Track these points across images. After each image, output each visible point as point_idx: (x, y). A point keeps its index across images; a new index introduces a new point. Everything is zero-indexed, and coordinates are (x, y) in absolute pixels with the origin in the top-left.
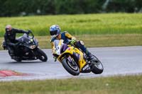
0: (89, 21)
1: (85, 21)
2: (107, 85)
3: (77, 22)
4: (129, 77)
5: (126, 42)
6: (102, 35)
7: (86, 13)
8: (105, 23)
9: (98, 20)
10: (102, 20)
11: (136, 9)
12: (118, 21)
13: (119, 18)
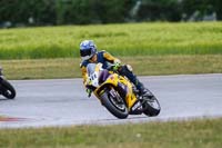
0: (110, 35)
1: (104, 36)
2: (139, 135)
4: (173, 123)
5: (168, 68)
6: (129, 58)
7: (105, 22)
8: (135, 38)
9: (124, 34)
10: (131, 34)
11: (184, 15)
12: (155, 35)
13: (157, 31)
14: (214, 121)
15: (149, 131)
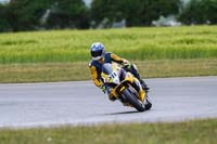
0: (21, 42)
1: (15, 43)
2: (49, 139)
3: (3, 44)
4: (83, 128)
5: (78, 74)
6: (39, 64)
7: (16, 30)
8: (43, 46)
9: (33, 42)
10: (41, 41)
11: (93, 23)
12: (64, 43)
13: (67, 38)
14: (124, 126)
15: (60, 135)
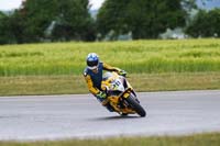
0: (26, 54)
1: (20, 55)
3: (8, 56)
9: (39, 54)
10: (46, 53)
11: (99, 35)
13: (72, 50)
14: (131, 139)
